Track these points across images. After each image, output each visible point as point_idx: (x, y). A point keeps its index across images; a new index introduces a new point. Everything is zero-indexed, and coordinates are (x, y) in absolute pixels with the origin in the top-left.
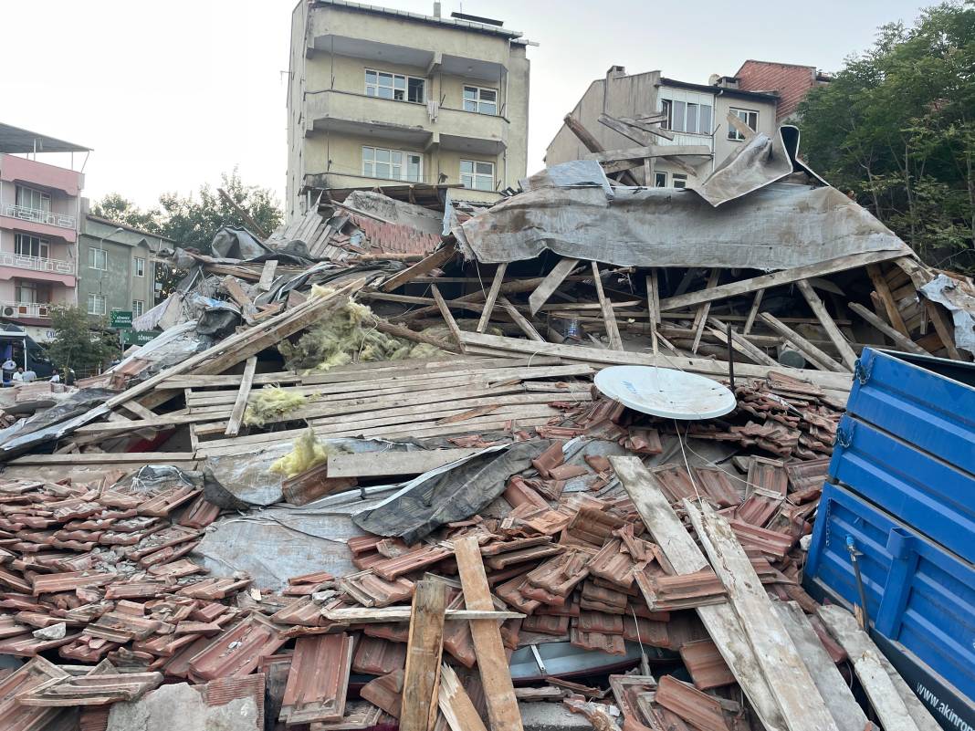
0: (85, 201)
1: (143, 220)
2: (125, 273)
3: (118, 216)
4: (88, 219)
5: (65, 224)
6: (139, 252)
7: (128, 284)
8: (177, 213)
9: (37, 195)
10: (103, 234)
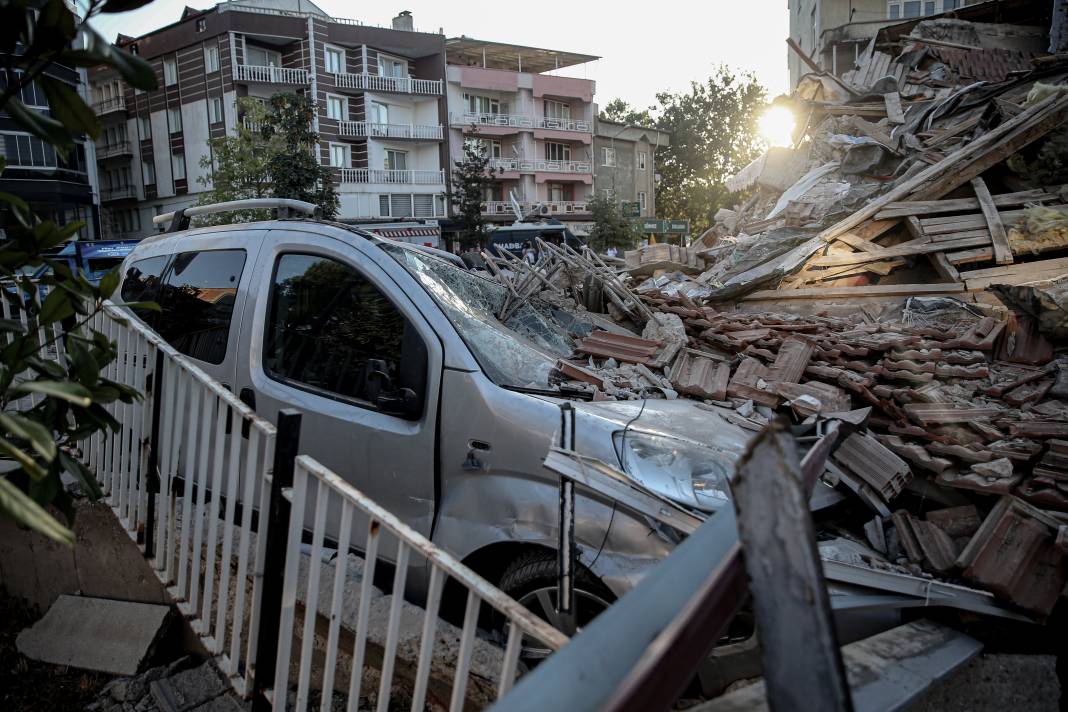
0: (595, 107)
1: (639, 117)
2: (630, 168)
3: (619, 117)
4: (600, 121)
5: (580, 129)
6: (641, 146)
7: (633, 178)
8: (671, 105)
9: (560, 106)
10: (612, 133)
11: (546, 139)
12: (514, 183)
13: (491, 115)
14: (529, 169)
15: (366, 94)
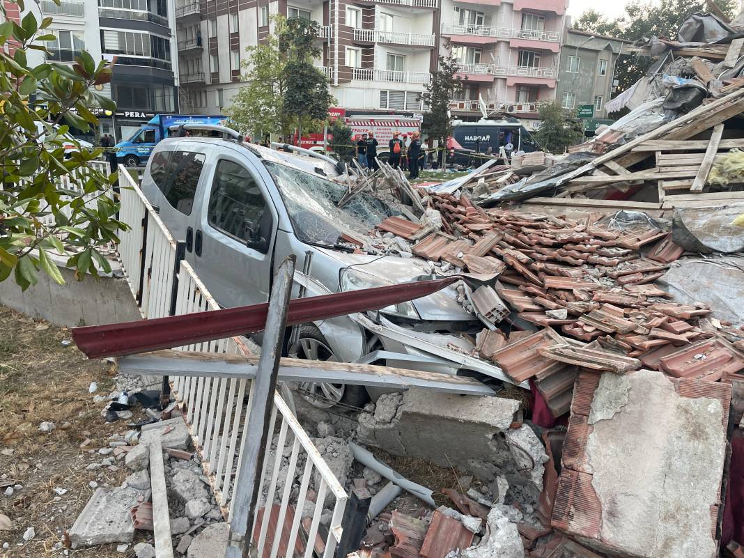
0: (568, 18)
1: (609, 28)
3: (590, 27)
4: (570, 32)
5: (550, 38)
6: (604, 56)
7: (592, 83)
8: (639, 17)
9: (536, 18)
10: (579, 43)
11: (520, 48)
12: (488, 85)
13: (476, 26)
14: (503, 74)
15: (377, 6)
